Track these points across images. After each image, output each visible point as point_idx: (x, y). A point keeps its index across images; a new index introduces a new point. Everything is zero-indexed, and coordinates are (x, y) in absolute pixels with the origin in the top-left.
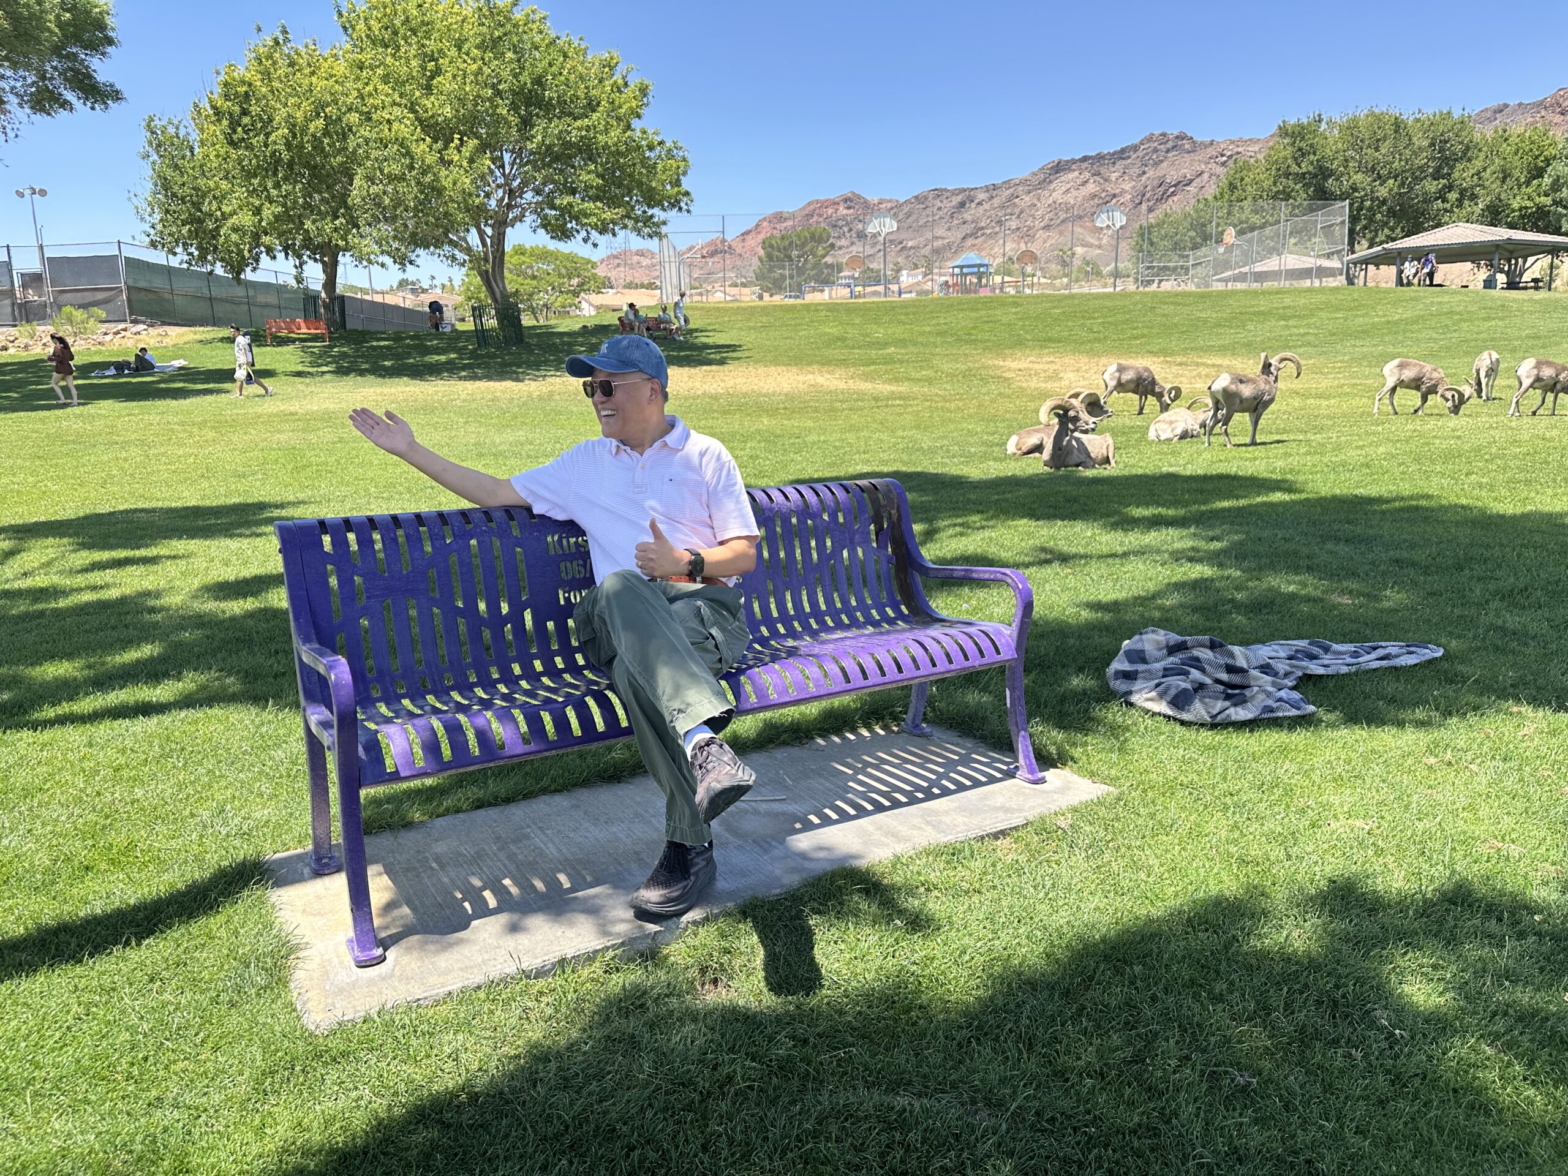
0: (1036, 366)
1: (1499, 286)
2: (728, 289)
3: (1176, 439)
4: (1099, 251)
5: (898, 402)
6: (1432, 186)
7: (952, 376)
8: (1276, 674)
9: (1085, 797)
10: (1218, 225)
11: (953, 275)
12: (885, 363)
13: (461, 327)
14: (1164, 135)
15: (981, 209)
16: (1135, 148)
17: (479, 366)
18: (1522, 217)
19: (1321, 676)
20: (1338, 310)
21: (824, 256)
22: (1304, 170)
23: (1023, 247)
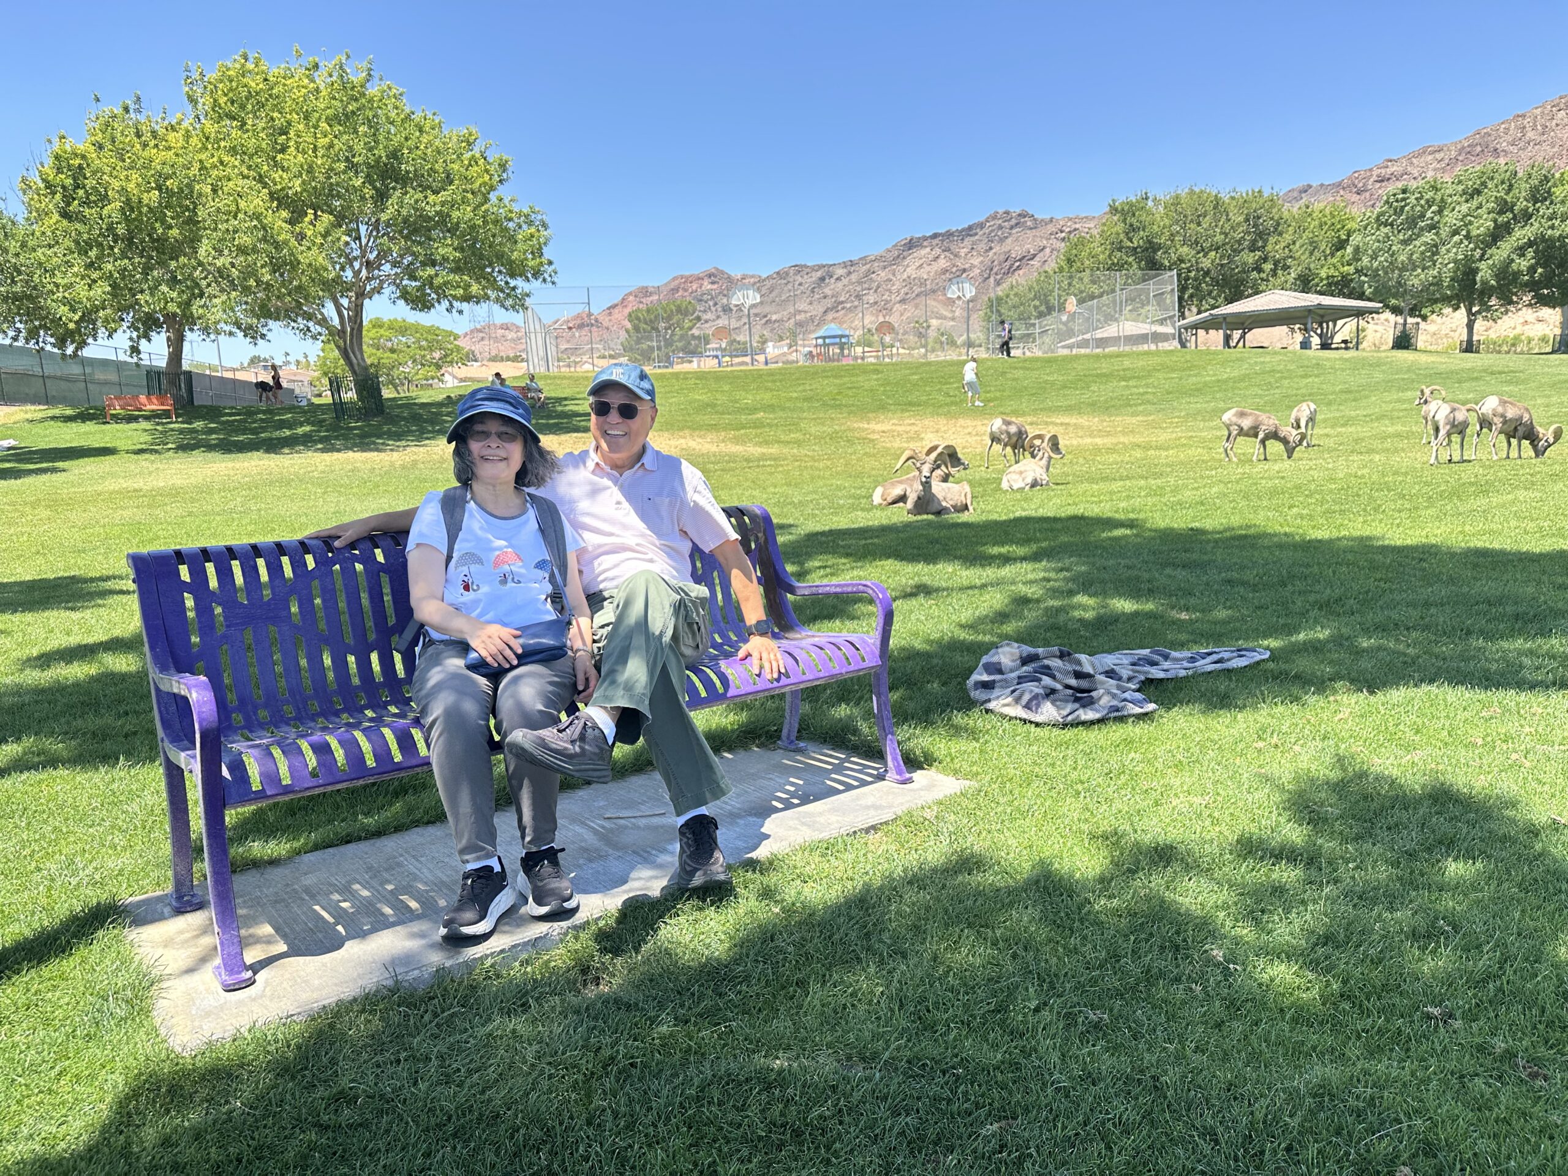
0: (899, 428)
1: (1314, 347)
2: (596, 361)
3: (1027, 488)
4: (952, 323)
5: (769, 463)
6: (1250, 258)
7: (819, 438)
8: (1120, 679)
9: (949, 791)
10: (1060, 296)
11: (816, 346)
12: (755, 427)
13: (316, 401)
14: (1007, 213)
15: (840, 285)
16: (981, 225)
17: (337, 438)
18: (1329, 285)
19: (1161, 680)
20: (1173, 370)
21: (691, 328)
22: (1136, 245)
23: (881, 319)
